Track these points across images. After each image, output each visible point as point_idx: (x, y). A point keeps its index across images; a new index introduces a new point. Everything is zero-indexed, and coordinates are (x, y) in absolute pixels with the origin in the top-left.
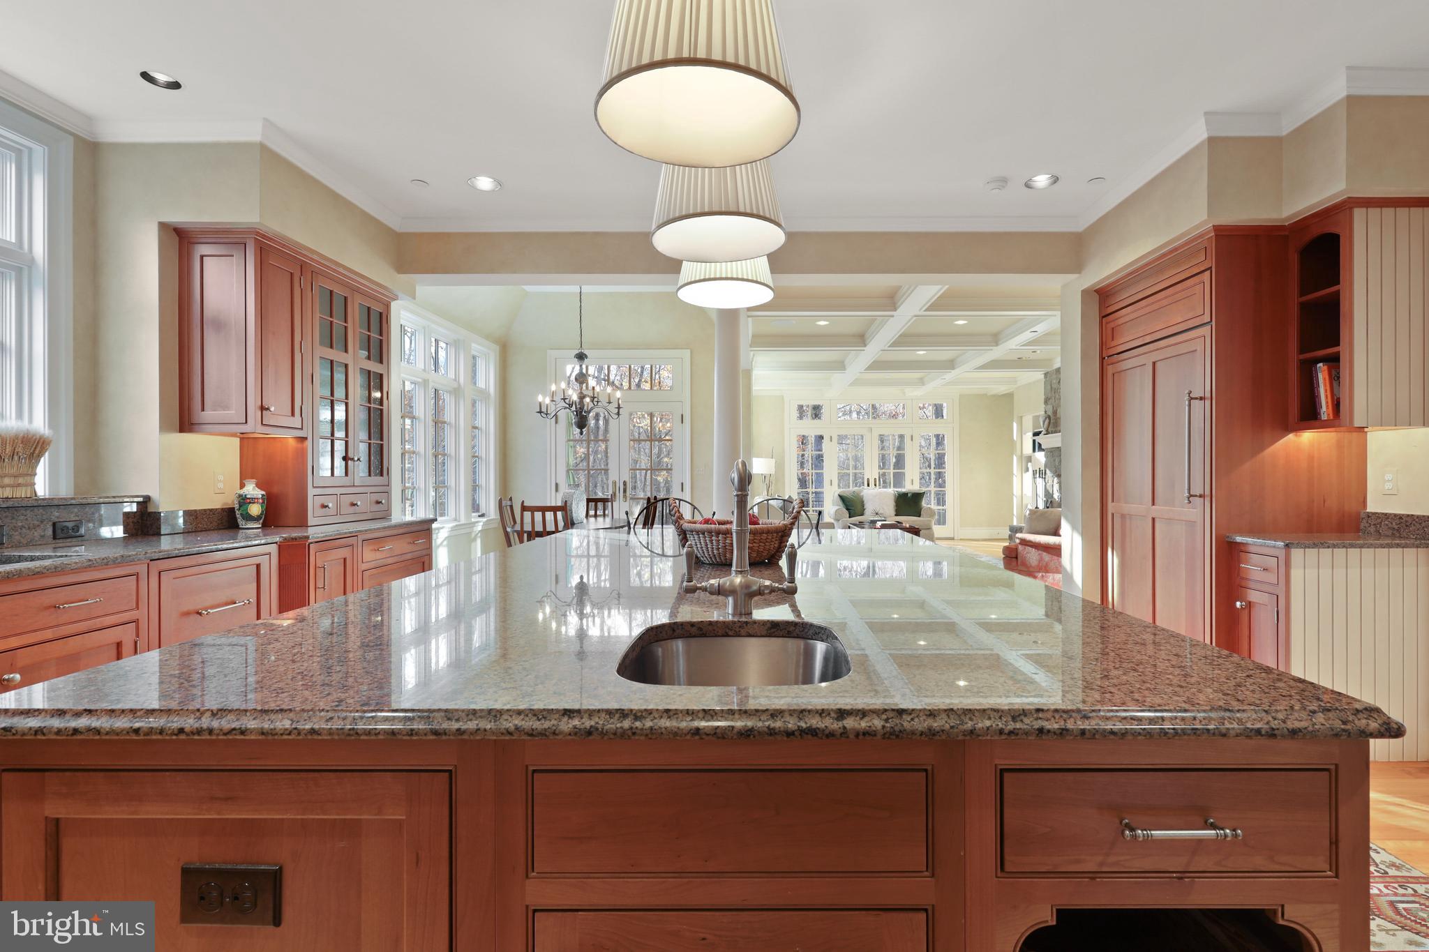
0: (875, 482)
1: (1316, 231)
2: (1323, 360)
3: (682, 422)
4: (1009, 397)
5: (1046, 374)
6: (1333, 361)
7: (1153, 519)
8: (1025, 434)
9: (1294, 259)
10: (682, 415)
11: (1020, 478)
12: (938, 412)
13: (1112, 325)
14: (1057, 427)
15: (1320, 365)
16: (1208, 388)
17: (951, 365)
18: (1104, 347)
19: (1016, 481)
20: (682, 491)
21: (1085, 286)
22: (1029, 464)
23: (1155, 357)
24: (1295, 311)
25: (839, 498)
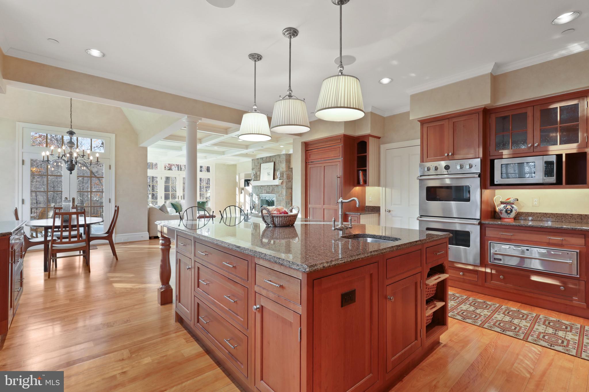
0: (181, 197)
1: (361, 140)
2: (361, 170)
3: (110, 169)
4: (235, 166)
5: (252, 160)
6: (365, 172)
7: (324, 209)
8: (241, 180)
9: (356, 145)
10: (110, 166)
11: (239, 196)
12: (208, 170)
13: (310, 153)
14: (257, 178)
15: (360, 171)
16: (341, 175)
17: (223, 153)
18: (307, 159)
19: (237, 197)
20: (110, 202)
21: (303, 141)
22: (243, 191)
23: (325, 165)
24: (356, 158)
25: (171, 205)
